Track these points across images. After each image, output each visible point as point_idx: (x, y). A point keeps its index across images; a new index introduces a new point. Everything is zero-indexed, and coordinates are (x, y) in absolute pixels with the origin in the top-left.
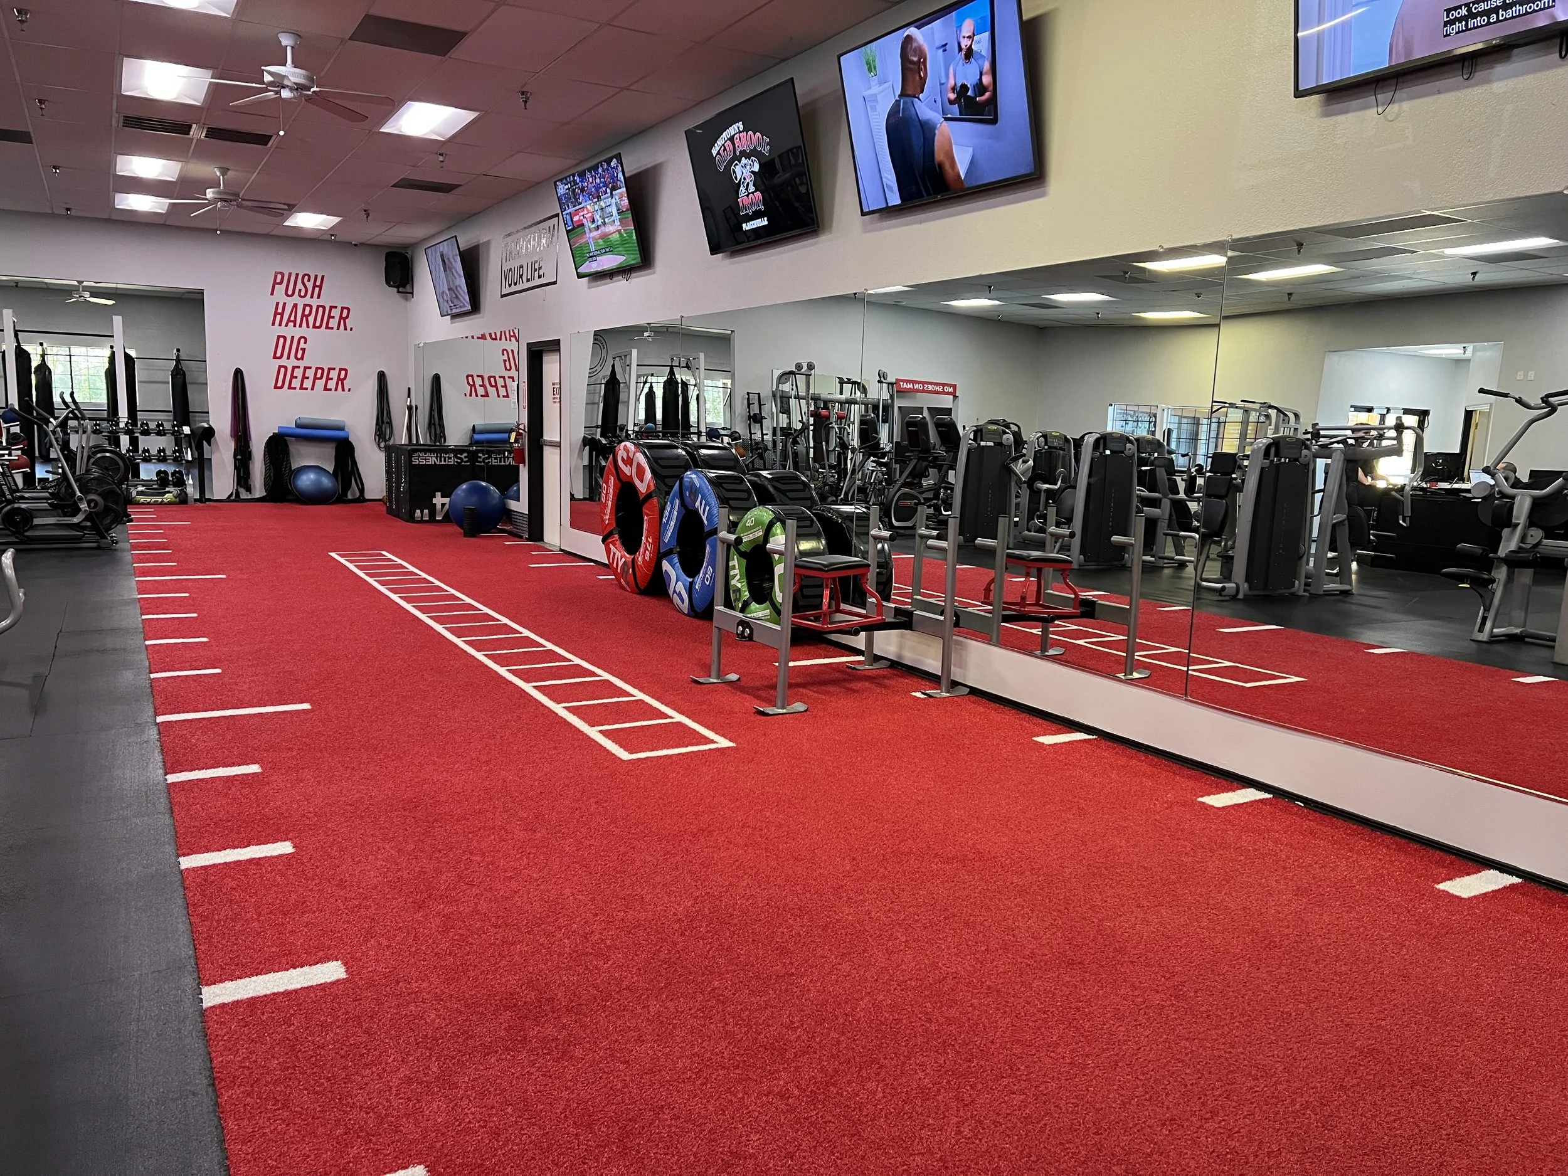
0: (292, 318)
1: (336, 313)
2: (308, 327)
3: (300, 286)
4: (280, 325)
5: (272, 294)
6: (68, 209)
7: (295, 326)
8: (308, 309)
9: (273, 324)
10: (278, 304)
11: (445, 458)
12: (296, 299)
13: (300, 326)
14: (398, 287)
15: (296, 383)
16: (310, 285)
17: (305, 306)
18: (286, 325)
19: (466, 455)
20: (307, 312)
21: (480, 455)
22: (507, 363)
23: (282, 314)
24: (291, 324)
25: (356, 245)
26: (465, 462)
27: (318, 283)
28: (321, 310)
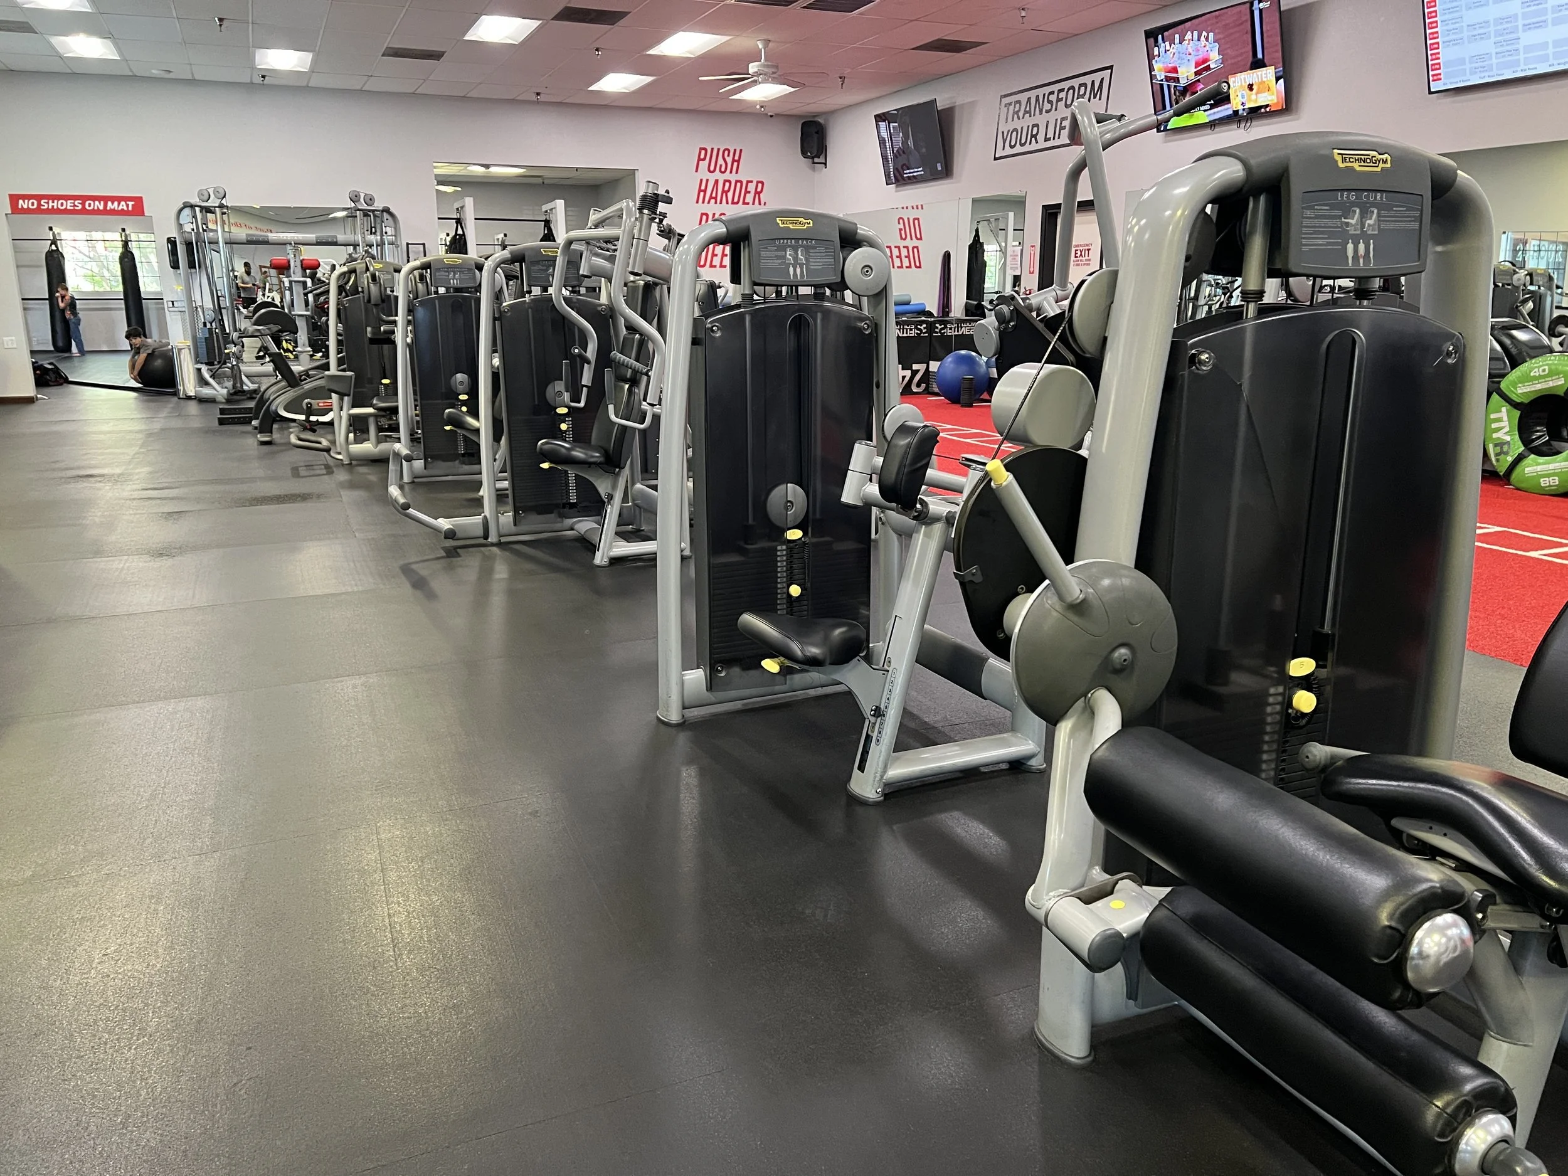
0: (714, 195)
1: (752, 187)
2: (727, 203)
3: (721, 161)
4: (703, 202)
5: (697, 171)
6: (538, 94)
7: (716, 203)
8: (727, 184)
9: (697, 202)
10: (701, 180)
11: (907, 329)
12: (717, 174)
13: (721, 203)
14: (813, 158)
15: (716, 261)
16: (729, 160)
17: (725, 181)
18: (709, 202)
19: (925, 326)
20: (726, 188)
21: (937, 325)
22: (903, 232)
23: (705, 191)
24: (713, 201)
25: (771, 116)
26: (924, 333)
27: (737, 158)
28: (739, 184)
